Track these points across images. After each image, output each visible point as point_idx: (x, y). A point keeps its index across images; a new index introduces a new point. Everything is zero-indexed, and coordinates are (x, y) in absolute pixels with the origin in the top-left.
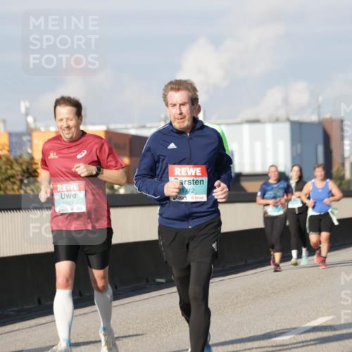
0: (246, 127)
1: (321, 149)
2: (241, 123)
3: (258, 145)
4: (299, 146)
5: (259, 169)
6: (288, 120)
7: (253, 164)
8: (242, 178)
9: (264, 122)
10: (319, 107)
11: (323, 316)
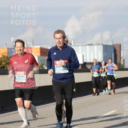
0: (88, 47)
1: (113, 54)
2: (86, 45)
3: (92, 53)
4: (106, 53)
5: (92, 61)
6: (102, 44)
7: (90, 59)
8: (86, 64)
9: (94, 45)
10: (113, 40)
11: (113, 110)
